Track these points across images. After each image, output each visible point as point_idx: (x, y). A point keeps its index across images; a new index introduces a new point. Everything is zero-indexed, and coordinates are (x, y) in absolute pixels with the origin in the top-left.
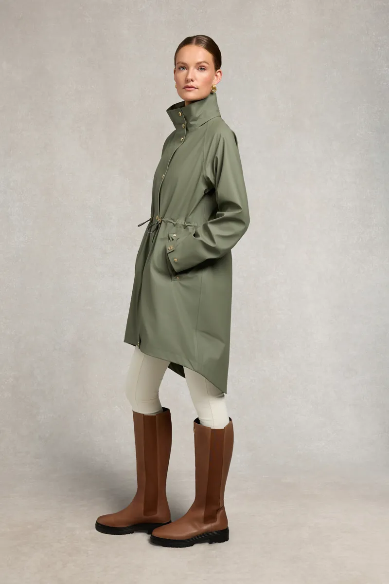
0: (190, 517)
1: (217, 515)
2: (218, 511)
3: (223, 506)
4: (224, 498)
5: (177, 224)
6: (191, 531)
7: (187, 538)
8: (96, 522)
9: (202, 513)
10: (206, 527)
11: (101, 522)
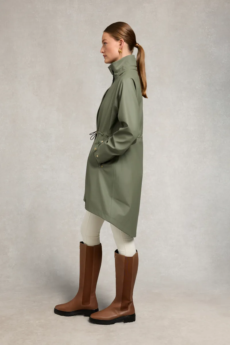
0: (112, 307)
1: (129, 306)
2: (129, 304)
3: (132, 301)
4: (133, 297)
5: (103, 134)
6: (114, 315)
7: (111, 319)
8: (55, 308)
9: (119, 305)
10: (122, 313)
11: (57, 308)
